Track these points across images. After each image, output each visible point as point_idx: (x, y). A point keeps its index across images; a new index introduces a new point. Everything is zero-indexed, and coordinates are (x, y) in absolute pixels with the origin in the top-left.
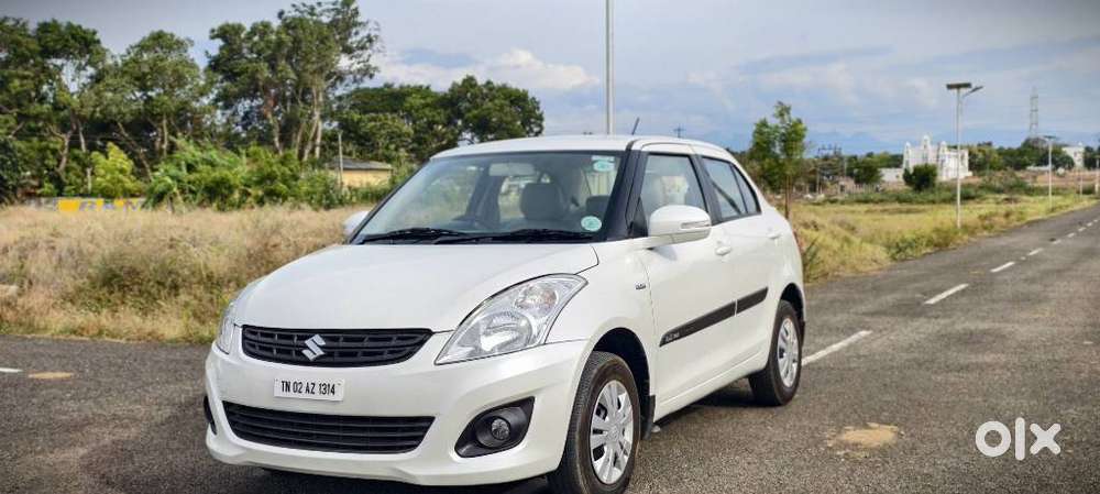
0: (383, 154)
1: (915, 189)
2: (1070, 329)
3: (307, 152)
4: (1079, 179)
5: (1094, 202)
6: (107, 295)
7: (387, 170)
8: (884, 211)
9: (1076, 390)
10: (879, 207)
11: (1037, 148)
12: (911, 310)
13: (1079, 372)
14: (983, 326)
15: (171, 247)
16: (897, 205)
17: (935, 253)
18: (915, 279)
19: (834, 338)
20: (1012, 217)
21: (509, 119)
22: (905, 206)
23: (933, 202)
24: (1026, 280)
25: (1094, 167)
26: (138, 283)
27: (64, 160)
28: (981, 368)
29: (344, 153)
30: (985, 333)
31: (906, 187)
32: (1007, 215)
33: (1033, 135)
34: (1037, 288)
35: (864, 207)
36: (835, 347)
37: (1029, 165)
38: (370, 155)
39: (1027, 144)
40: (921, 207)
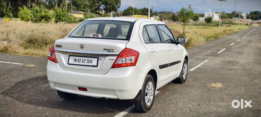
0: (82, 10)
1: (207, 23)
2: (251, 61)
3: (64, 8)
4: (245, 21)
5: (248, 27)
6: (30, 45)
7: (83, 13)
8: (200, 28)
9: (256, 76)
10: (199, 27)
11: (235, 14)
12: (215, 55)
13: (256, 71)
14: (232, 59)
15: (43, 34)
16: (203, 26)
17: (215, 39)
18: (213, 47)
19: (201, 61)
20: (231, 31)
21: (113, 2)
22: (205, 27)
23: (211, 26)
24: (238, 48)
25: (249, 19)
26: (37, 42)
27: (5, 8)
28: (235, 70)
29: (73, 9)
30: (233, 61)
31: (205, 22)
32: (230, 30)
33: (234, 10)
34: (241, 50)
35: (195, 27)
36: (202, 64)
37: (233, 17)
38: (79, 10)
39: (233, 12)
40: (209, 27)
